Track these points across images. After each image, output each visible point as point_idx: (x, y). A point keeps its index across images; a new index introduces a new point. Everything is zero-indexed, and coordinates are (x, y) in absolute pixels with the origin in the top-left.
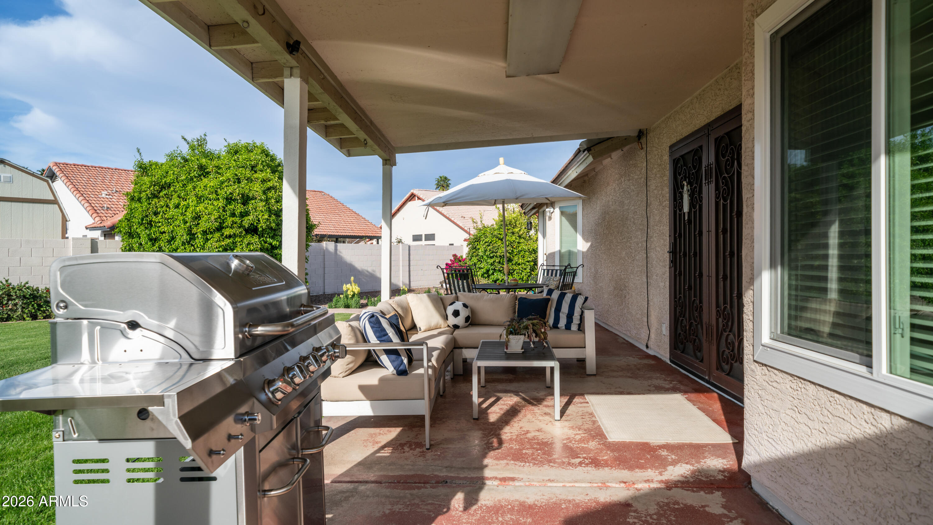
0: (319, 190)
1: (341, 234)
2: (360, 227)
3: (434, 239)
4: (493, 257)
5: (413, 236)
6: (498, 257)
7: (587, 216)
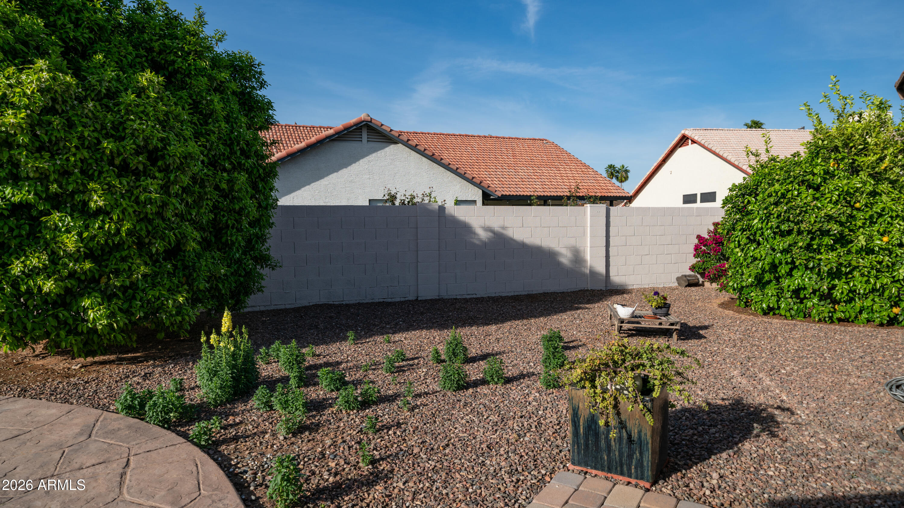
0: (541, 138)
3: (714, 200)
5: (684, 195)
6: (805, 234)
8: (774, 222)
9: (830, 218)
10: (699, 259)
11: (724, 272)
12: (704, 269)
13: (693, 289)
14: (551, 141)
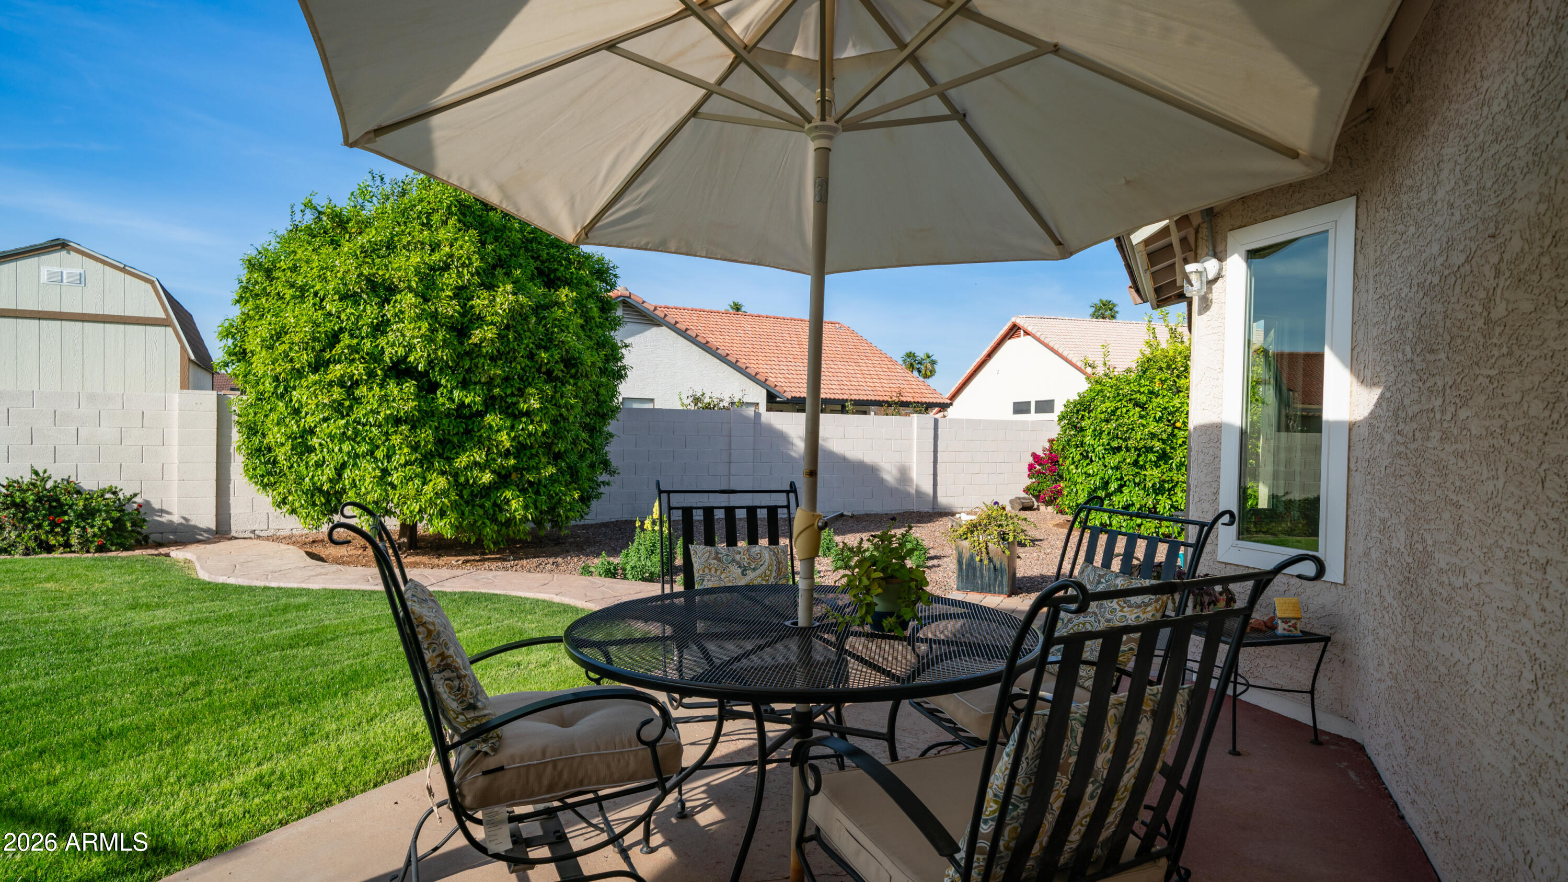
3: (1047, 411)
4: (1119, 449)
5: (1014, 404)
6: (1133, 450)
7: (1377, 270)
8: (1105, 439)
9: (1153, 436)
10: (1034, 480)
11: (1060, 492)
12: (1040, 492)
13: (1027, 512)
14: (847, 325)
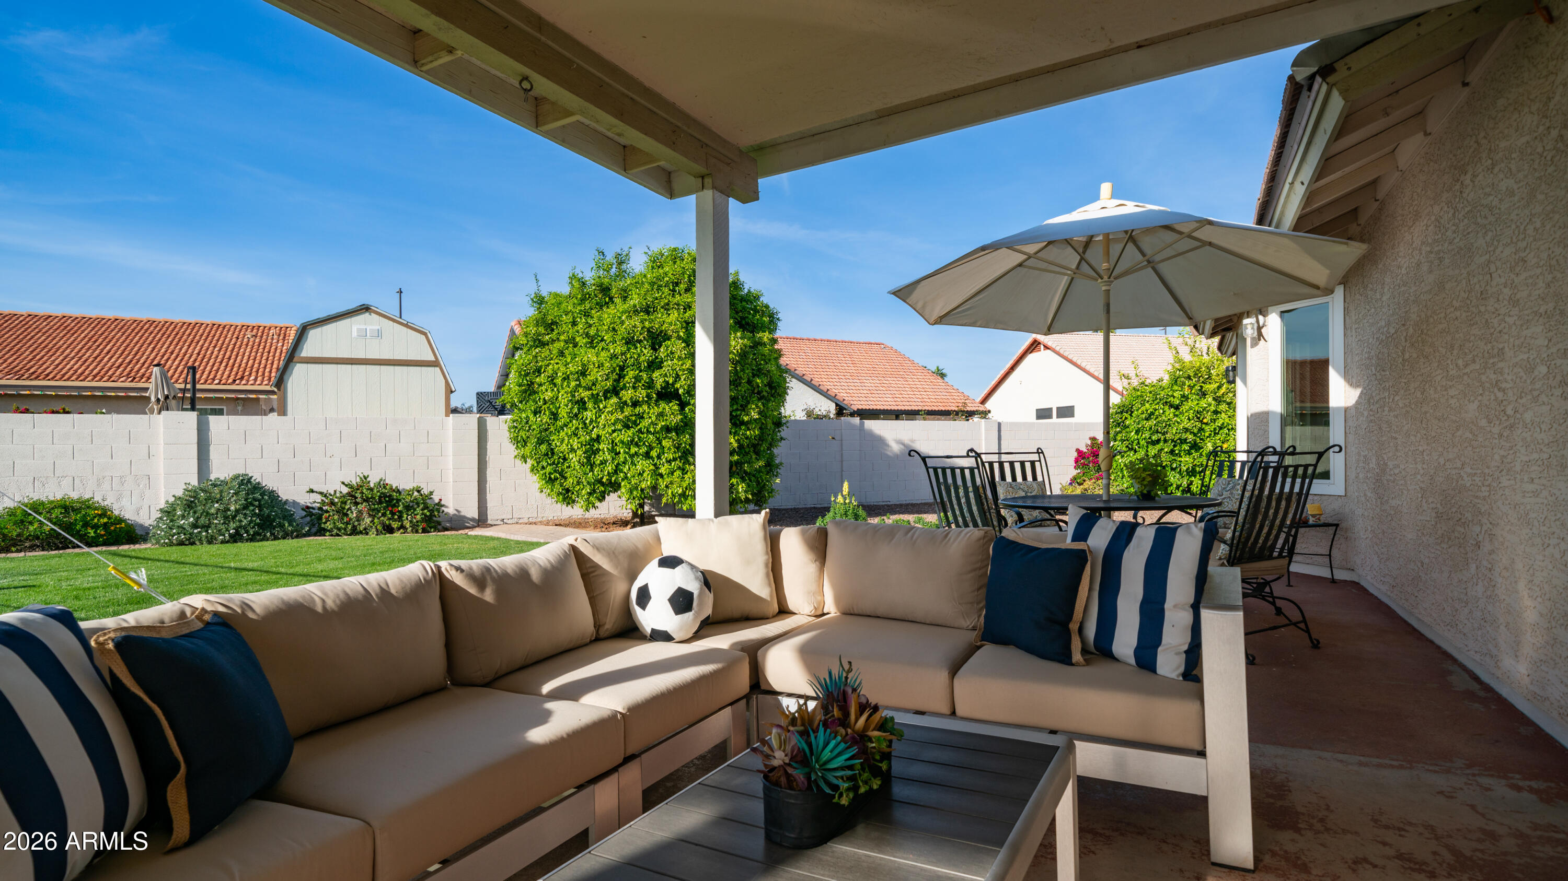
0: (877, 342)
1: (903, 408)
2: (936, 397)
3: (1072, 415)
4: (1158, 441)
5: (1037, 410)
6: (1170, 442)
7: (1357, 326)
8: (1146, 434)
9: (1186, 430)
10: (1079, 471)
14: (890, 346)
